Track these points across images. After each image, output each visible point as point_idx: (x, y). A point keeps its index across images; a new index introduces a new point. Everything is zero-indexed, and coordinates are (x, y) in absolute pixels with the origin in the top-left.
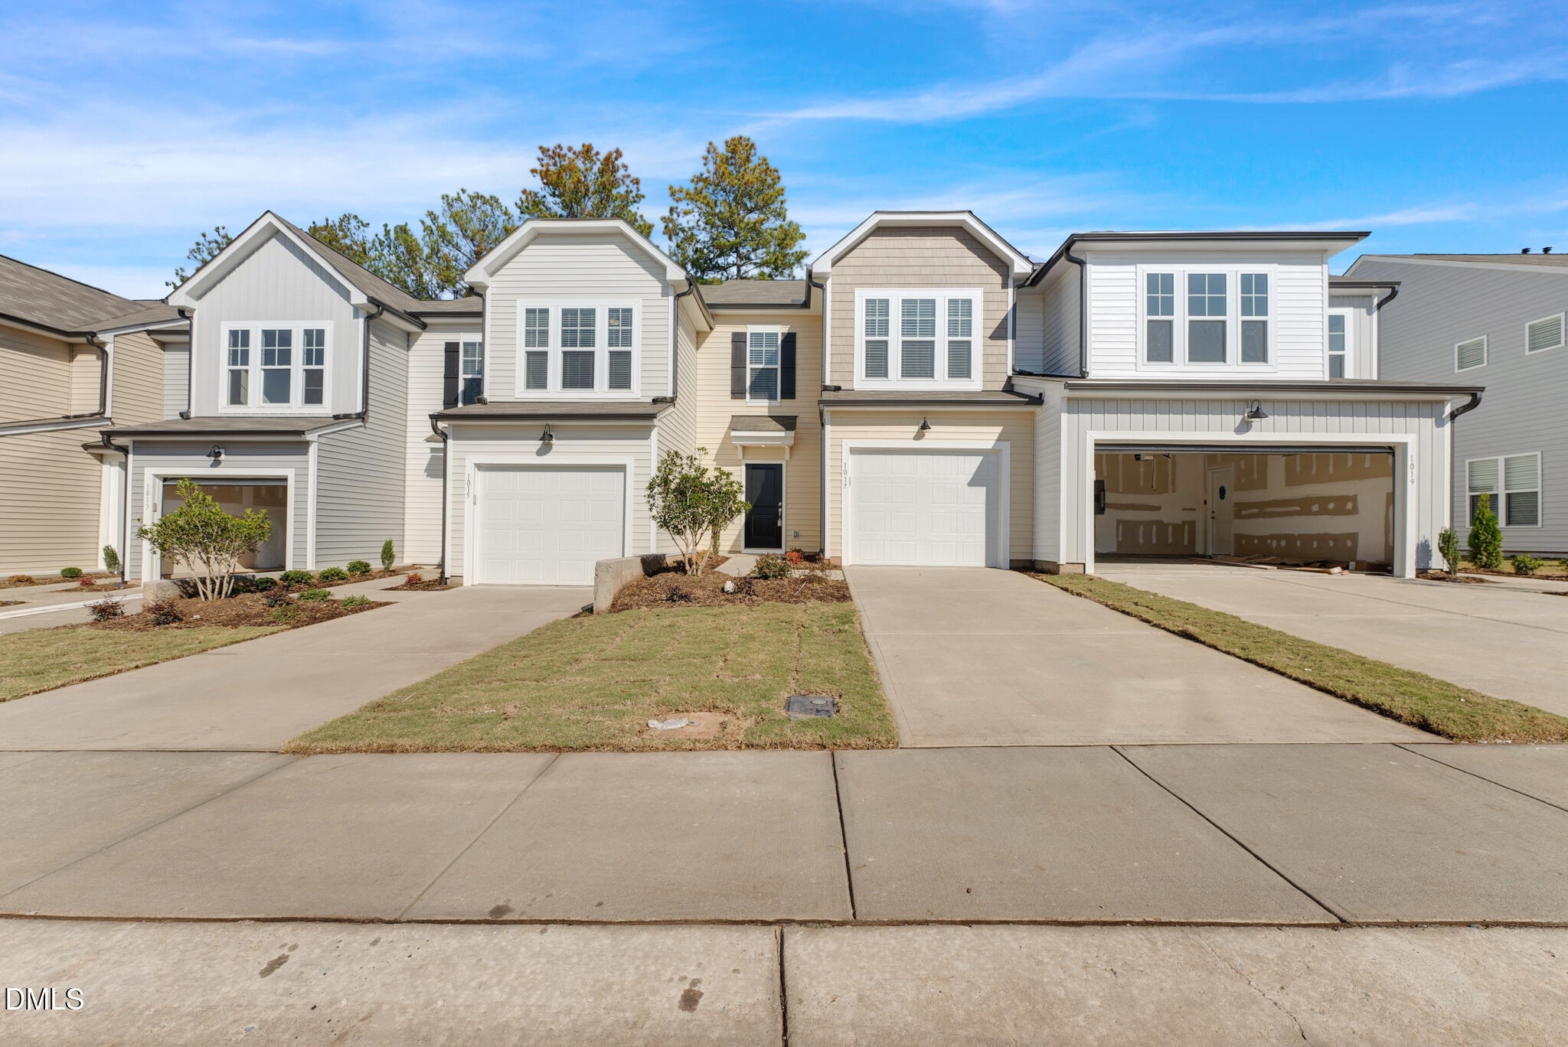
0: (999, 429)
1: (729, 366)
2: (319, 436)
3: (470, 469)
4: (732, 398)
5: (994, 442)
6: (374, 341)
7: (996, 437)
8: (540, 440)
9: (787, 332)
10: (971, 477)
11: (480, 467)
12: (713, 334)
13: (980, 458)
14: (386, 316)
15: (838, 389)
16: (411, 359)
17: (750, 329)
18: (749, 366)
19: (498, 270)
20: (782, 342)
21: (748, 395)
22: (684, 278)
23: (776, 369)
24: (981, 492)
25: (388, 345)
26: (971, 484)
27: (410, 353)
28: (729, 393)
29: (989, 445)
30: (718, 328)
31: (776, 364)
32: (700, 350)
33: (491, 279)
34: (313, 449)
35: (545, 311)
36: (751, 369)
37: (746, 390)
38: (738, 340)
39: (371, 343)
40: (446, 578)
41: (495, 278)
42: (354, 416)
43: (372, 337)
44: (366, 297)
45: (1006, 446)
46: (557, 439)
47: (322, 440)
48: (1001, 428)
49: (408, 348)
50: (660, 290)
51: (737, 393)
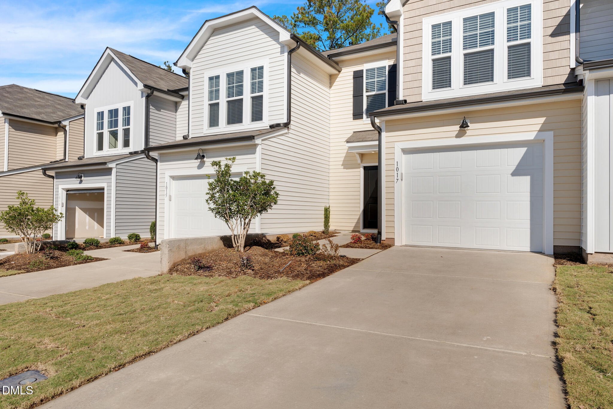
0: (542, 120)
1: (352, 96)
2: (117, 165)
3: (167, 179)
4: (353, 119)
5: (536, 133)
6: (152, 109)
7: (538, 127)
8: (196, 159)
9: (393, 64)
10: (514, 168)
11: (174, 178)
12: (341, 75)
13: (524, 149)
14: (155, 93)
15: (405, 101)
16: (178, 117)
17: (365, 67)
18: (365, 94)
19: (196, 56)
20: (389, 72)
21: (364, 116)
22: (290, 38)
23: (385, 94)
24: (525, 181)
25: (162, 110)
26: (514, 174)
27: (178, 113)
28: (352, 116)
29: (531, 136)
30: (344, 70)
31: (385, 89)
32: (333, 88)
33: (192, 63)
34: (114, 171)
35: (218, 77)
36: (367, 96)
37: (363, 112)
38: (358, 76)
39: (151, 110)
40: (158, 245)
41: (195, 61)
42: (140, 152)
43: (151, 107)
44: (143, 85)
45: (549, 136)
46: (207, 158)
47: (118, 166)
48: (545, 118)
49: (176, 111)
50: (279, 50)
51: (357, 115)
